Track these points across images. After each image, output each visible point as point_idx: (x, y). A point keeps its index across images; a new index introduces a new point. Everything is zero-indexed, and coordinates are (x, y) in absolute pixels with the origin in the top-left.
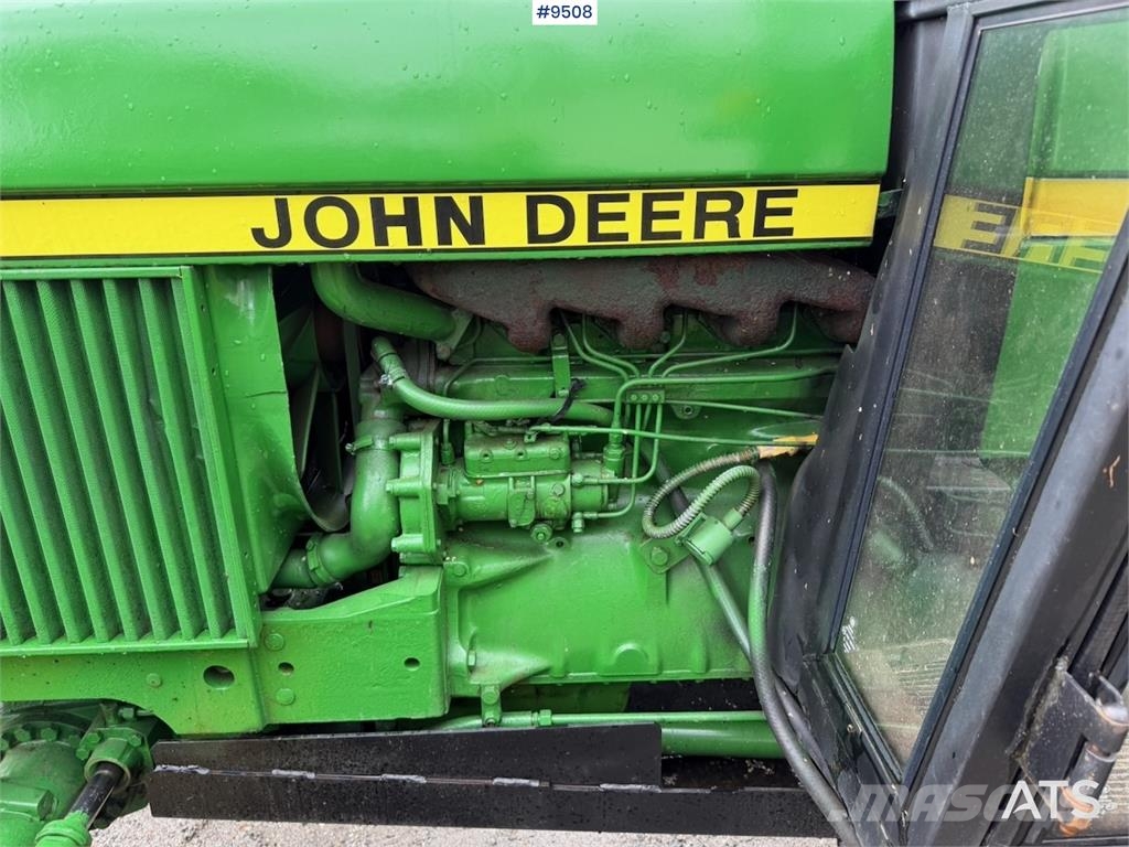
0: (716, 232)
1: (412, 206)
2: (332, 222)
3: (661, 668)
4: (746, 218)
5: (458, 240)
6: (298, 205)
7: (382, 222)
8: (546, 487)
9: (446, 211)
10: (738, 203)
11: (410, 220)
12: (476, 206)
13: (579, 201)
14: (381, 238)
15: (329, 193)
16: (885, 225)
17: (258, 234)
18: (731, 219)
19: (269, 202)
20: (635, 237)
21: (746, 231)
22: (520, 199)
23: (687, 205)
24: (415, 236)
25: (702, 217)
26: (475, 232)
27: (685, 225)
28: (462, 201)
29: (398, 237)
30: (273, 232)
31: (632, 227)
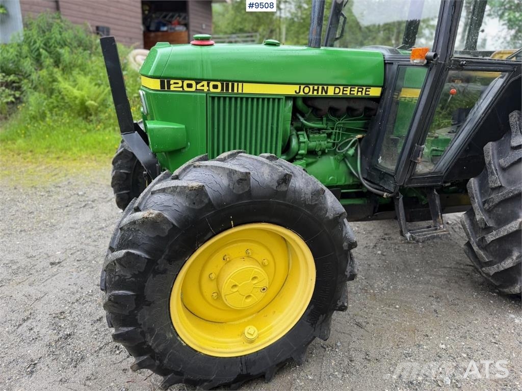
0: (360, 94)
1: (318, 88)
2: (307, 90)
3: (337, 182)
4: (364, 92)
5: (324, 94)
6: (302, 87)
7: (314, 90)
8: (322, 143)
9: (323, 88)
10: (363, 89)
11: (318, 90)
12: (327, 88)
13: (341, 88)
14: (313, 93)
15: (307, 85)
16: (382, 93)
17: (296, 91)
18: (362, 92)
19: (298, 86)
20: (348, 94)
21: (364, 94)
22: (333, 87)
23: (356, 89)
24: (318, 93)
25: (358, 91)
26: (326, 92)
27: (355, 93)
28: (325, 87)
29: (315, 93)
30: (298, 91)
31: (348, 93)
